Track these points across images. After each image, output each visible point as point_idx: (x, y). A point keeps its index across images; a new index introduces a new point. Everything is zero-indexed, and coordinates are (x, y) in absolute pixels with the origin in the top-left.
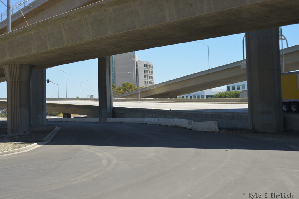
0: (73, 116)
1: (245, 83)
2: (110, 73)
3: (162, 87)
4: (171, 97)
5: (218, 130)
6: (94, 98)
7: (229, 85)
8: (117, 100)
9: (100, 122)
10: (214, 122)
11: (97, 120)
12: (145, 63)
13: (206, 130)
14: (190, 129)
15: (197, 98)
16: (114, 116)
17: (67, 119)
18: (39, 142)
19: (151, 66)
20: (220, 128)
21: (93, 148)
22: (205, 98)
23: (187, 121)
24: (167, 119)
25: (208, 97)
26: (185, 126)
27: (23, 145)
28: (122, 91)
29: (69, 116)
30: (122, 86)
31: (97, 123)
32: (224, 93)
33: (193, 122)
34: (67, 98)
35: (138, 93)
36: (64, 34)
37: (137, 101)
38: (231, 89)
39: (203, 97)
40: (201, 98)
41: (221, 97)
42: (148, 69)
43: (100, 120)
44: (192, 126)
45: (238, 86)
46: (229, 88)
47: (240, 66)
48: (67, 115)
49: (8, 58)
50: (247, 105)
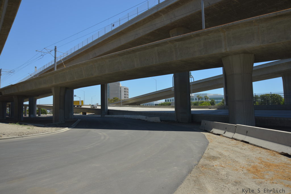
0: (87, 114)
1: (173, 98)
2: (107, 92)
3: (133, 99)
4: (137, 105)
5: (160, 121)
6: (98, 105)
7: (166, 99)
8: (110, 106)
10: (158, 117)
11: (100, 116)
12: (125, 88)
13: (154, 121)
14: (146, 121)
15: (150, 105)
16: (108, 114)
18: (69, 127)
21: (97, 131)
23: (145, 117)
24: (135, 116)
25: (155, 105)
26: (144, 119)
27: (60, 129)
28: (113, 101)
29: (85, 114)
30: (113, 99)
32: (163, 103)
33: (148, 117)
36: (83, 72)
37: (120, 106)
38: (167, 101)
39: (153, 105)
41: (162, 105)
42: (126, 90)
43: (101, 116)
44: (147, 119)
45: (170, 100)
46: (166, 101)
47: (171, 90)
48: (84, 113)
49: (54, 84)
50: (174, 109)
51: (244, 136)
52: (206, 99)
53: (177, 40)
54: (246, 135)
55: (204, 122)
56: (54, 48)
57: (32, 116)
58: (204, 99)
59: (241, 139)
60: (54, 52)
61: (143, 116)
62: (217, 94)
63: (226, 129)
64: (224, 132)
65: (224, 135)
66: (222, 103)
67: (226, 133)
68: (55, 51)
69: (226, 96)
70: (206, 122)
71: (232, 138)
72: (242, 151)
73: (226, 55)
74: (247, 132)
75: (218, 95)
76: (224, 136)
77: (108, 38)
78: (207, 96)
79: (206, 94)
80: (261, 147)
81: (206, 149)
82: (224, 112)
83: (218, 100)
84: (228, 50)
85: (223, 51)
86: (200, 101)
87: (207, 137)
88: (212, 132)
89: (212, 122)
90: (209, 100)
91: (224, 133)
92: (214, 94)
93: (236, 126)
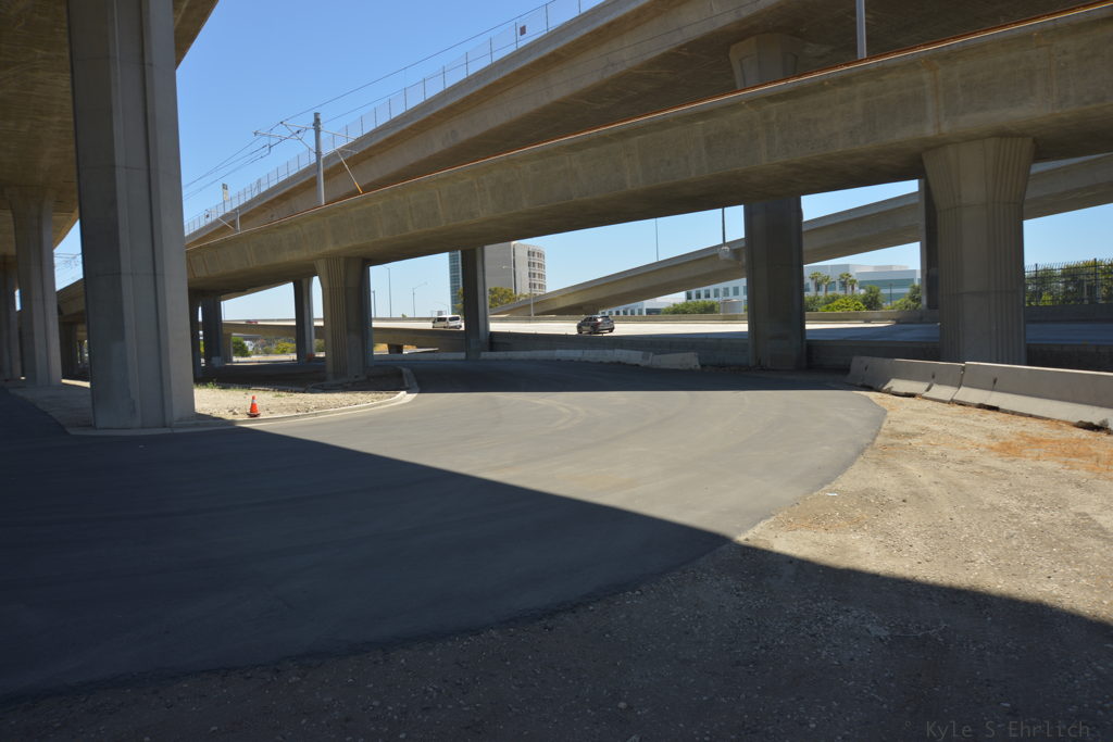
0: (408, 350)
3: (570, 294)
5: (699, 367)
7: (689, 291)
8: (496, 320)
9: (467, 359)
11: (462, 355)
12: (530, 250)
13: (677, 367)
14: (647, 367)
16: (491, 350)
17: (397, 356)
19: (540, 255)
20: (702, 366)
22: (644, 313)
23: (641, 353)
24: (601, 351)
25: (649, 312)
26: (637, 363)
29: (399, 349)
31: (462, 360)
32: (680, 305)
33: (651, 354)
34: (393, 316)
35: (530, 305)
36: (440, 207)
37: (529, 320)
38: (694, 296)
39: (640, 312)
40: (636, 314)
41: (677, 313)
42: (536, 259)
43: (467, 356)
44: (650, 361)
46: (689, 297)
47: (717, 255)
48: (396, 349)
49: (330, 247)
50: (747, 325)
51: (987, 393)
52: (844, 285)
53: (772, 98)
54: (993, 390)
55: (858, 363)
56: (313, 120)
57: (216, 361)
58: (838, 283)
59: (977, 402)
60: (313, 132)
61: (633, 353)
62: (891, 266)
63: (933, 377)
64: (926, 385)
65: (927, 394)
66: (910, 302)
67: (933, 388)
68: (318, 131)
69: (928, 275)
70: (867, 360)
71: (953, 402)
72: (977, 424)
73: (938, 145)
74: (995, 382)
75: (894, 269)
76: (926, 398)
77: (505, 77)
78: (851, 273)
79: (847, 266)
80: (1031, 416)
81: (882, 422)
82: (916, 333)
83: (895, 291)
84: (946, 128)
85: (929, 131)
86: (821, 294)
87: (875, 401)
88: (889, 389)
89: (888, 361)
90: (856, 288)
91: (928, 390)
92: (876, 267)
93: (963, 369)
